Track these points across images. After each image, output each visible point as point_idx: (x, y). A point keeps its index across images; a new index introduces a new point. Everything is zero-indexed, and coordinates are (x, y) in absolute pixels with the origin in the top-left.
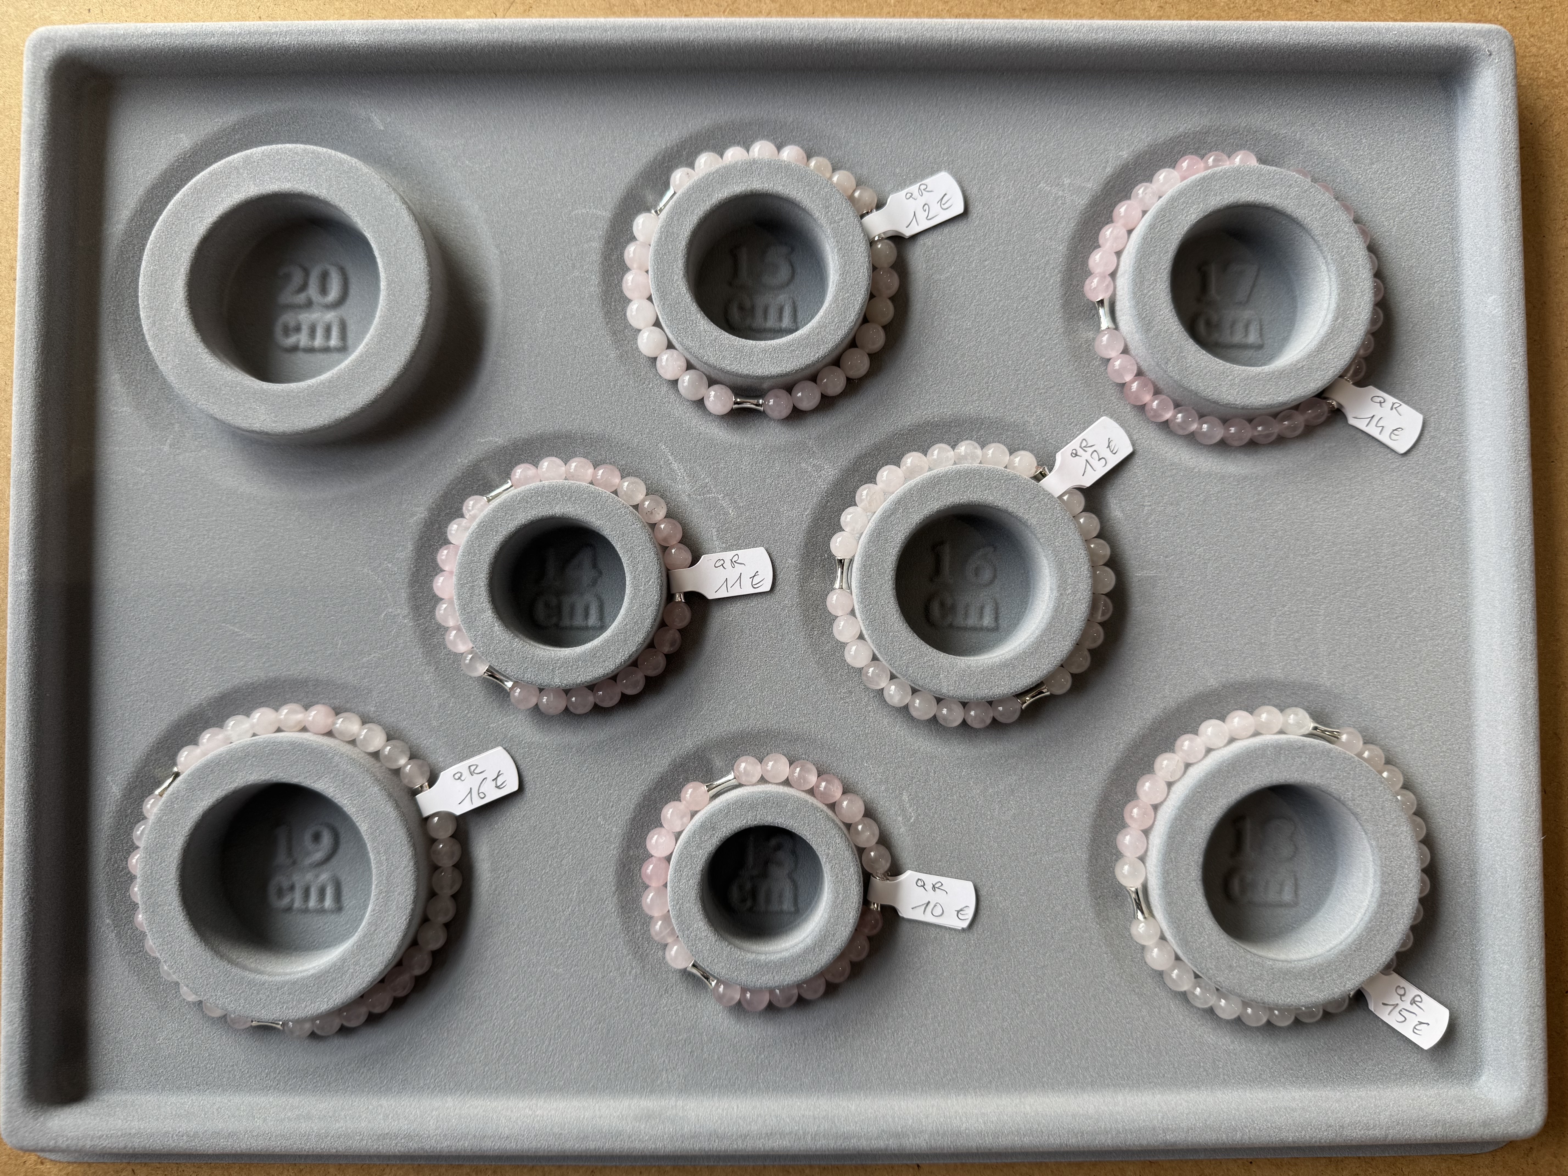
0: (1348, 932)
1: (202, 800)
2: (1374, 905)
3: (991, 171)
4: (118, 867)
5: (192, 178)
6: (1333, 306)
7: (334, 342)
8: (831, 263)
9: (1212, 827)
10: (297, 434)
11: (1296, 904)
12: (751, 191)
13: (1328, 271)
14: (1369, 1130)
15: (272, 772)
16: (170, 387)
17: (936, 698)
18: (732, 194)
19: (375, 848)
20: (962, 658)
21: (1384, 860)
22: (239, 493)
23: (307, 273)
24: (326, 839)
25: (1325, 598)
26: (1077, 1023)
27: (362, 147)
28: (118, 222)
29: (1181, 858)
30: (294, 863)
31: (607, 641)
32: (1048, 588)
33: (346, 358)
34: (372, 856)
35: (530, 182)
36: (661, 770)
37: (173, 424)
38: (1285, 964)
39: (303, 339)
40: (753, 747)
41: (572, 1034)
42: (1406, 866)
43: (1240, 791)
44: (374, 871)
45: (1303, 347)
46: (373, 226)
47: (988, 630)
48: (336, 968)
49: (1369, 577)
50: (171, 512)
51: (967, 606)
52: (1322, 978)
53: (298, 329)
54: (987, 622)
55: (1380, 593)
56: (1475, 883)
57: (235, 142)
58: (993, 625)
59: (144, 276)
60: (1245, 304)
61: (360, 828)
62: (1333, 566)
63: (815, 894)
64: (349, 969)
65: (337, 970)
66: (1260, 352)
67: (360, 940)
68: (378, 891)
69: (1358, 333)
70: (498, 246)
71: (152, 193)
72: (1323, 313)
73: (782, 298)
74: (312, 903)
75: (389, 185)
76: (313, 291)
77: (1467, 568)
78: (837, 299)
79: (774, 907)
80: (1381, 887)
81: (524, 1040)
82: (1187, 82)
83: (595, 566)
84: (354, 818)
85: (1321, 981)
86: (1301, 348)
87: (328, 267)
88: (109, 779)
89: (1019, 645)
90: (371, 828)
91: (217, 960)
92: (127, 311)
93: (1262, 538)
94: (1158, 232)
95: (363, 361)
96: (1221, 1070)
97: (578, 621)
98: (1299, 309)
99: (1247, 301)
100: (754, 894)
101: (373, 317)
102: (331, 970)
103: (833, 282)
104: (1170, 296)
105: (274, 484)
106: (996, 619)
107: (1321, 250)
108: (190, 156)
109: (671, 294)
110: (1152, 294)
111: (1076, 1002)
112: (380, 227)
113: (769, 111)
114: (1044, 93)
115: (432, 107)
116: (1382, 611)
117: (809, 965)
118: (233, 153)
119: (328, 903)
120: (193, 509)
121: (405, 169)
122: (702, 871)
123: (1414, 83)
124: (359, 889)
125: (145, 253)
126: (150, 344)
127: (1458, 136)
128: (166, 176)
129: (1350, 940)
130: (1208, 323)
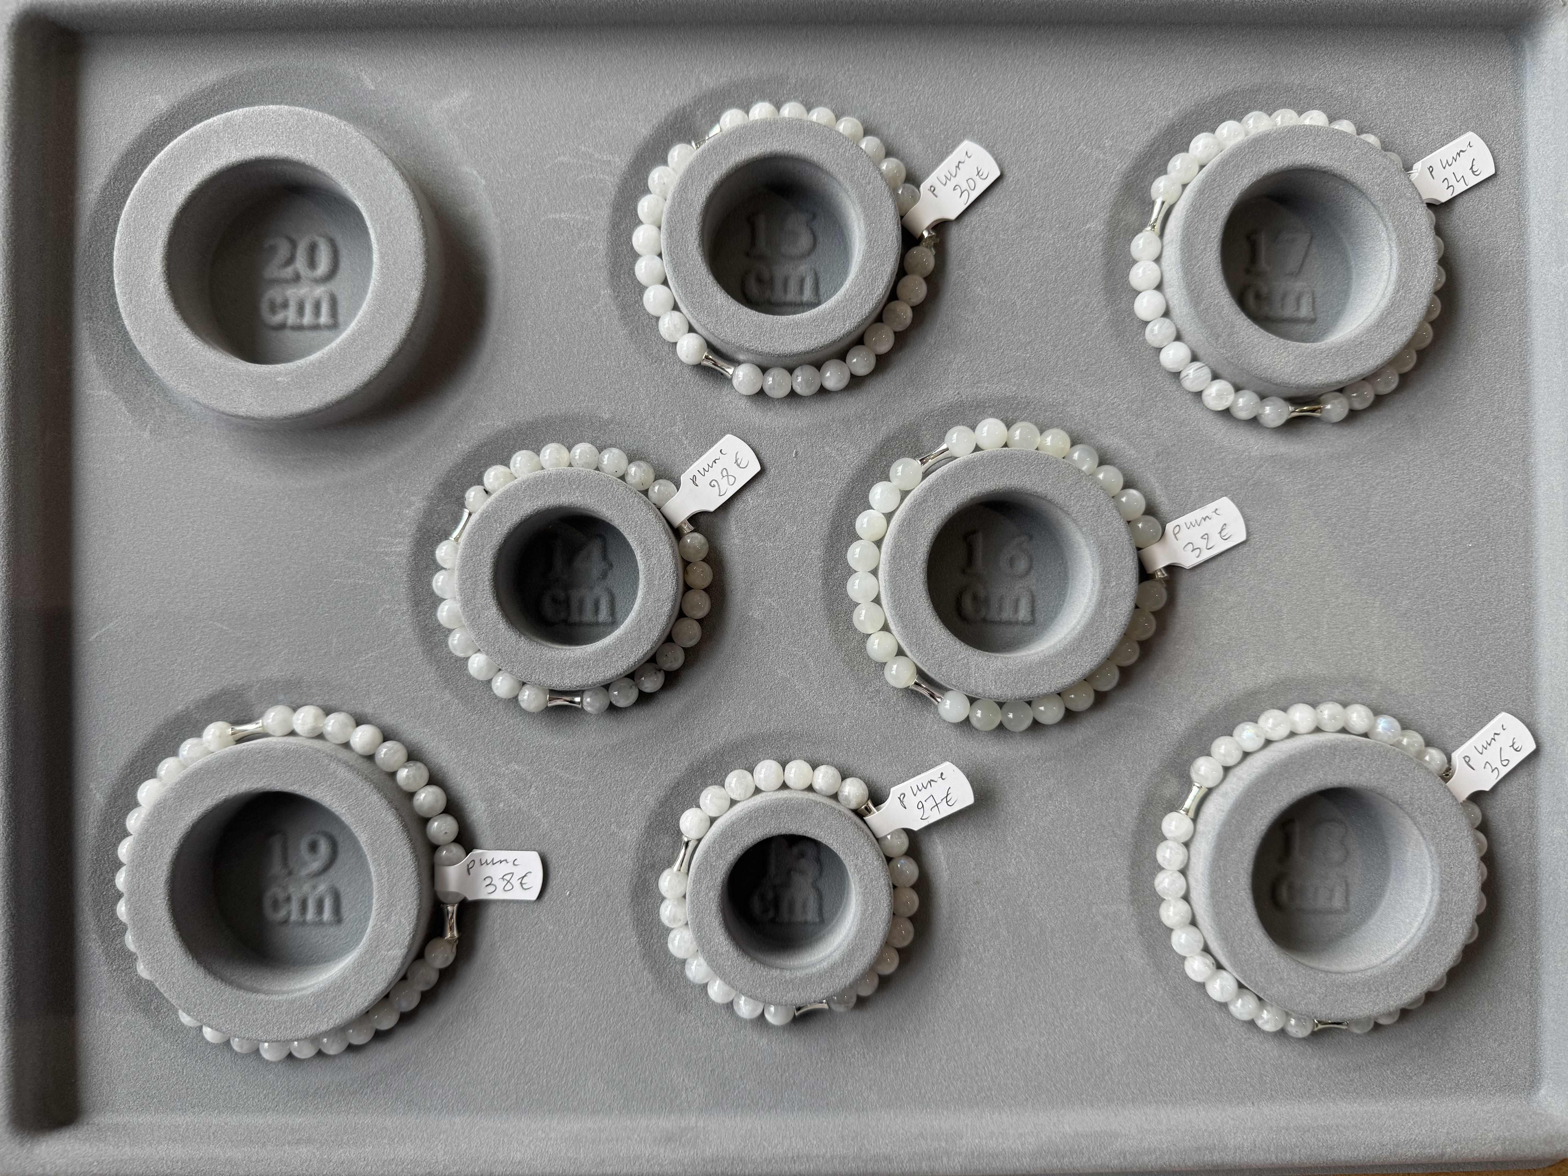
0: (1404, 941)
1: (191, 810)
2: (1432, 914)
3: (1028, 132)
4: (105, 878)
5: (169, 143)
6: (1394, 277)
7: (324, 319)
8: (857, 231)
9: (1263, 833)
10: (286, 418)
11: (1347, 910)
12: (771, 153)
13: (1389, 239)
14: (1425, 1148)
15: (265, 780)
16: (149, 369)
17: (968, 697)
18: (750, 156)
19: (375, 860)
20: (997, 655)
21: (1443, 866)
22: (225, 482)
23: (294, 245)
24: (324, 847)
25: (1381, 588)
26: (1118, 1037)
27: (351, 109)
28: (90, 191)
29: (1230, 866)
30: (290, 873)
31: (620, 639)
32: (1090, 581)
33: (337, 336)
34: (372, 869)
35: (532, 146)
36: (677, 774)
37: (154, 409)
38: (1339, 976)
39: (290, 316)
40: (774, 750)
41: (586, 1053)
42: (1467, 873)
43: (1294, 796)
44: (375, 884)
45: (1361, 321)
46: (365, 194)
47: (1024, 624)
48: (337, 985)
49: (1428, 566)
50: (153, 503)
51: (1001, 599)
52: (1377, 990)
53: (285, 305)
54: (1023, 616)
55: (1440, 583)
56: (1536, 889)
57: (214, 104)
58: (1029, 619)
59: (119, 250)
60: (1295, 275)
61: (359, 838)
62: (1389, 555)
63: (841, 903)
64: (349, 987)
65: (338, 988)
66: (1312, 326)
67: (361, 956)
68: (379, 905)
69: (1420, 307)
70: (497, 215)
71: (127, 160)
72: (1382, 285)
73: (803, 268)
74: (310, 915)
75: (382, 150)
76: (300, 264)
77: (1531, 557)
78: (864, 270)
79: (799, 917)
80: (1441, 896)
81: (536, 1059)
82: (1237, 36)
83: (605, 557)
84: (352, 828)
85: (1376, 994)
86: (1359, 323)
87: (317, 238)
88: (92, 786)
89: (1060, 641)
90: (371, 838)
91: (210, 979)
92: (102, 287)
93: (1315, 526)
94: (1208, 197)
95: (354, 340)
96: (1269, 1085)
97: (588, 616)
98: (1354, 280)
99: (1299, 272)
100: (776, 903)
101: (366, 292)
102: (331, 989)
103: (859, 251)
104: (1220, 268)
105: (263, 471)
106: (1033, 612)
107: (1382, 217)
108: (167, 119)
109: (685, 265)
110: (1202, 265)
111: (1116, 1015)
112: (372, 195)
113: (788, 68)
114: (1083, 48)
115: (426, 65)
116: (1441, 603)
117: (837, 981)
118: (212, 116)
119: (327, 915)
120: (176, 500)
121: (398, 132)
122: (723, 882)
123: (1479, 37)
124: (359, 900)
125: (120, 225)
126: (126, 322)
127: (1526, 94)
128: (141, 141)
129: (1406, 951)
130: (1258, 296)
